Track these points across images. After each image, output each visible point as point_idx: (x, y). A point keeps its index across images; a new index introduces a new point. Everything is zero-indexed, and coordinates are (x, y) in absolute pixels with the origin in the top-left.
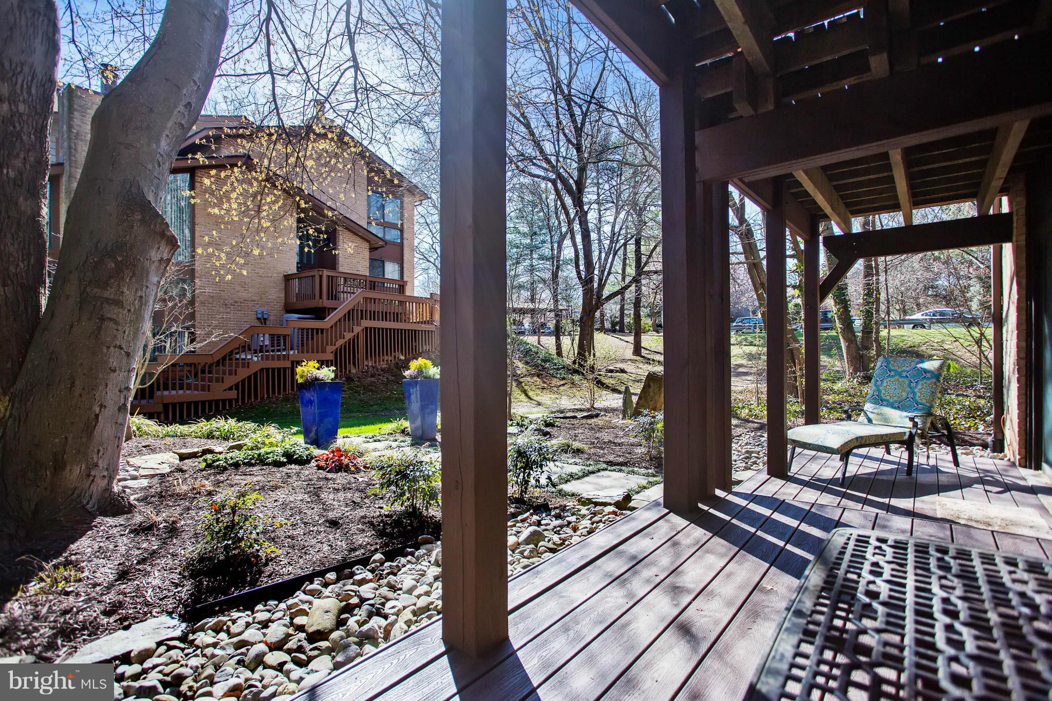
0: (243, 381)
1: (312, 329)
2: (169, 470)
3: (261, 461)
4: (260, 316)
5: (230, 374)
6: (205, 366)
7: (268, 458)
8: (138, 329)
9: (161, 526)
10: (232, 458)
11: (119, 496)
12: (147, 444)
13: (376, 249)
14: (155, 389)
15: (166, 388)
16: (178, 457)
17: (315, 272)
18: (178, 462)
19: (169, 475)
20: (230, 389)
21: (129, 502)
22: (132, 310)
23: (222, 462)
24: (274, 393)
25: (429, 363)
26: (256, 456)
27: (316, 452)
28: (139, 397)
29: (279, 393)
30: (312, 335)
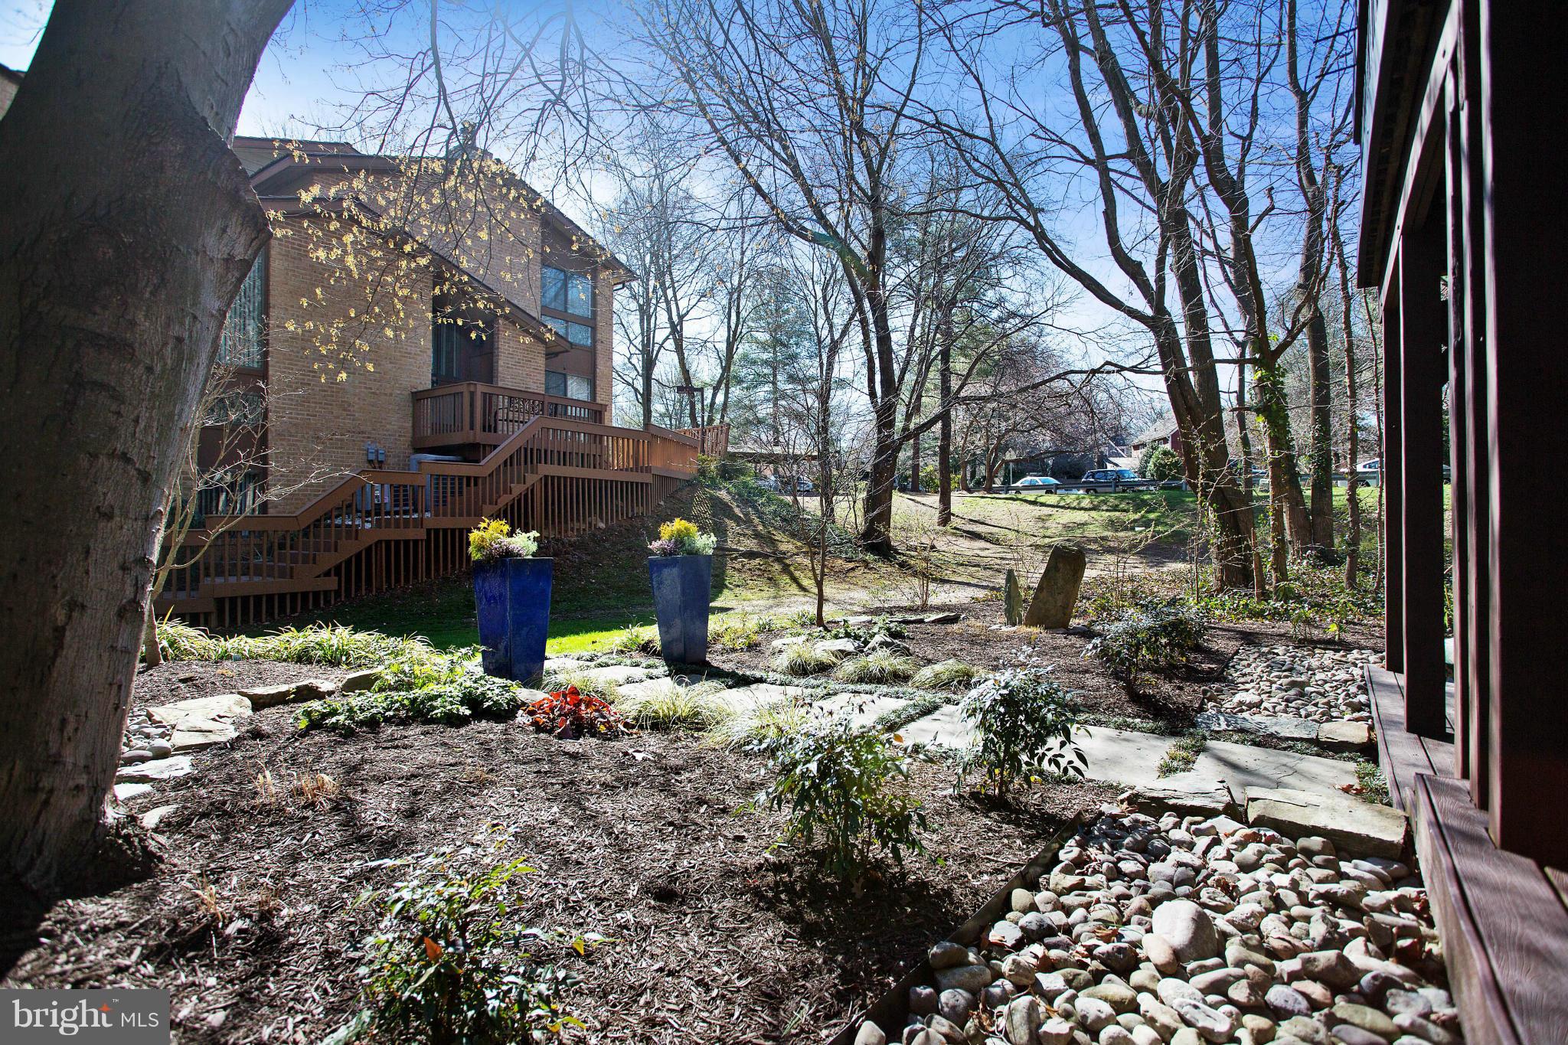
0: (348, 562)
1: (461, 478)
2: (235, 735)
3: (419, 713)
4: (372, 457)
5: (327, 549)
6: (284, 537)
7: (434, 708)
8: (170, 417)
9: (231, 930)
10: (362, 710)
11: (118, 835)
12: (187, 675)
13: (557, 354)
14: (202, 572)
15: (220, 573)
16: (248, 702)
17: (463, 388)
18: (250, 712)
19: (235, 744)
20: (327, 574)
21: (145, 848)
22: (158, 369)
23: (342, 718)
24: (398, 581)
25: (693, 527)
26: (406, 702)
27: (524, 694)
28: (174, 587)
29: (407, 581)
30: (461, 488)
